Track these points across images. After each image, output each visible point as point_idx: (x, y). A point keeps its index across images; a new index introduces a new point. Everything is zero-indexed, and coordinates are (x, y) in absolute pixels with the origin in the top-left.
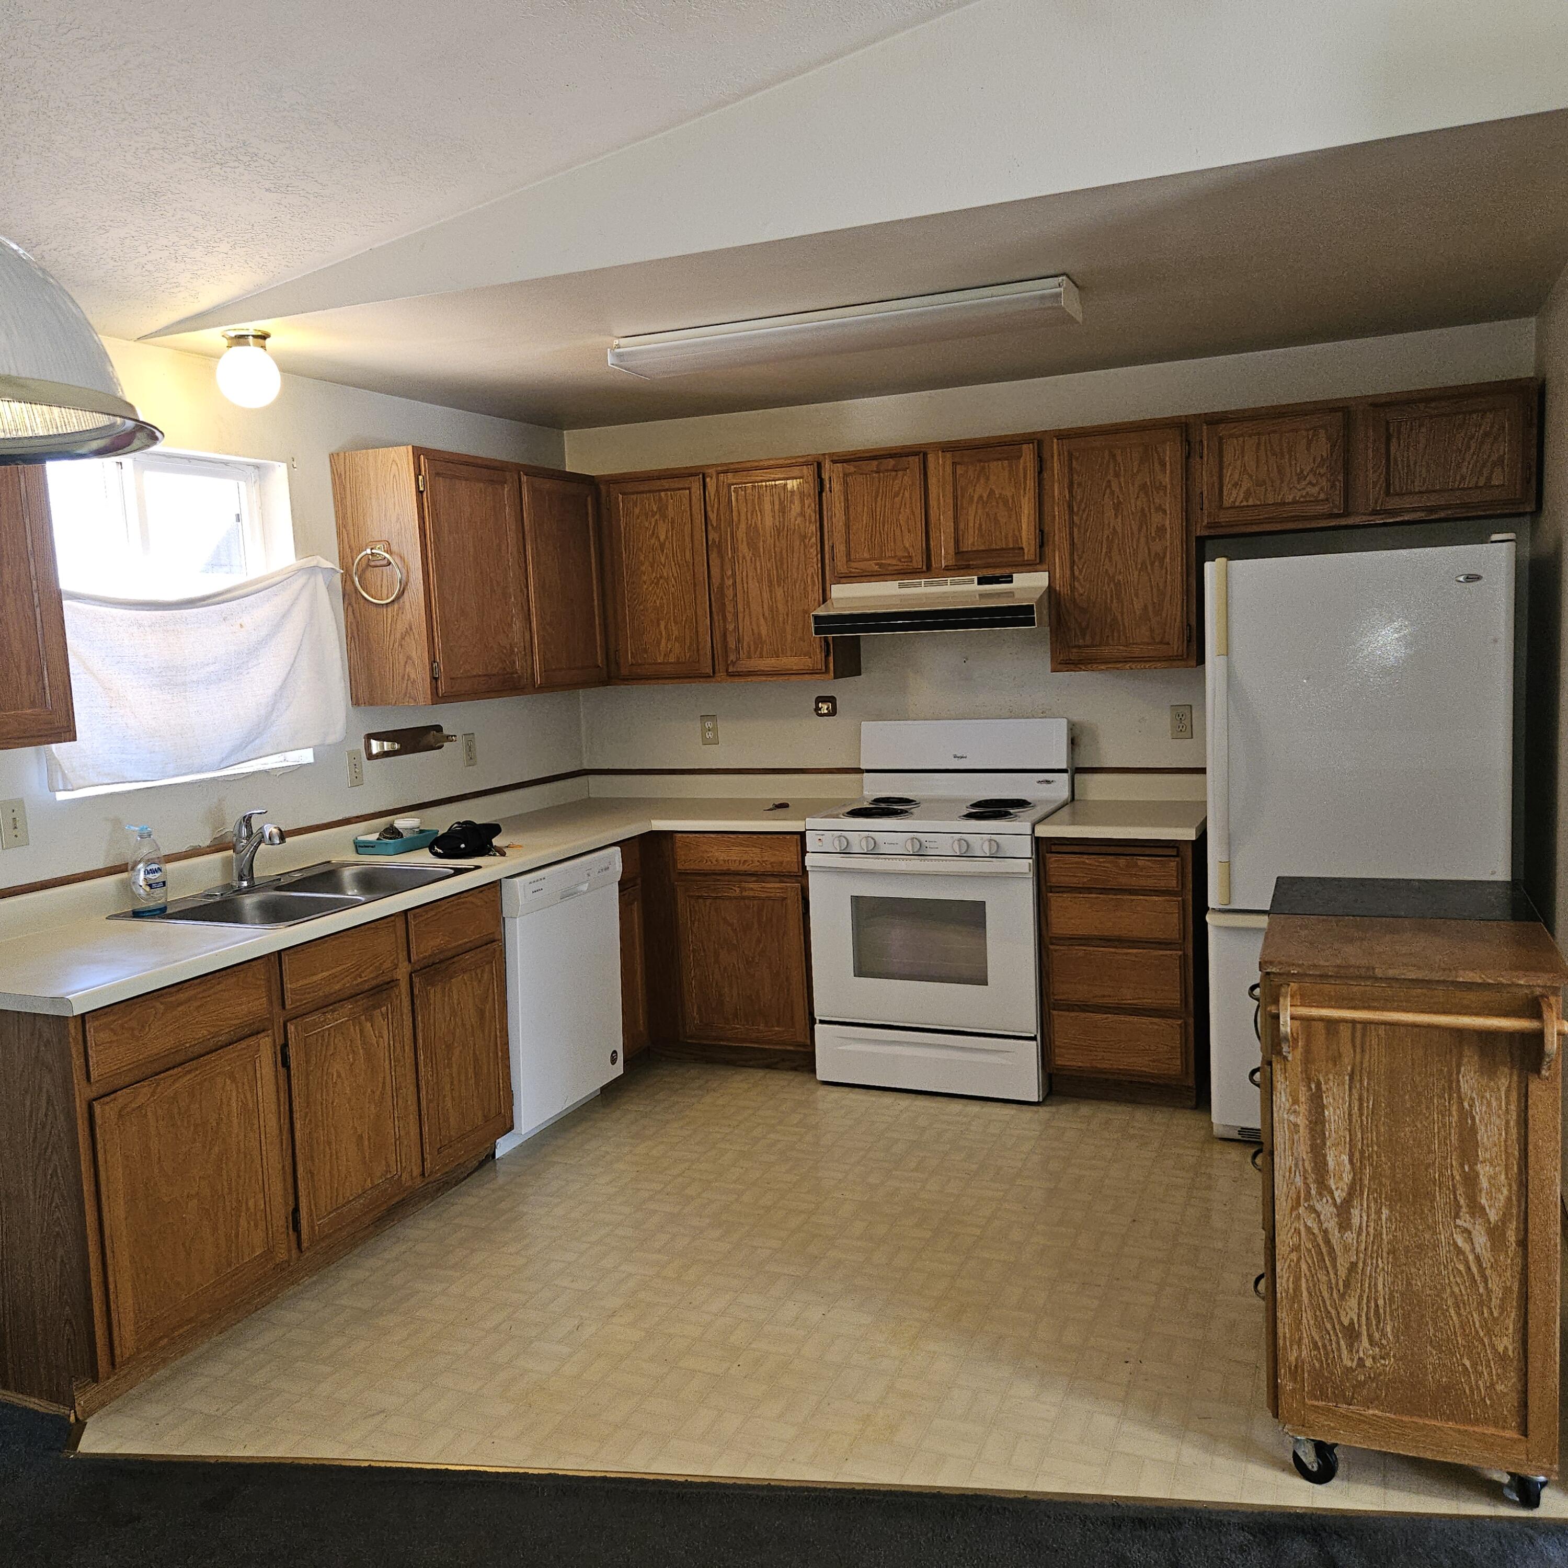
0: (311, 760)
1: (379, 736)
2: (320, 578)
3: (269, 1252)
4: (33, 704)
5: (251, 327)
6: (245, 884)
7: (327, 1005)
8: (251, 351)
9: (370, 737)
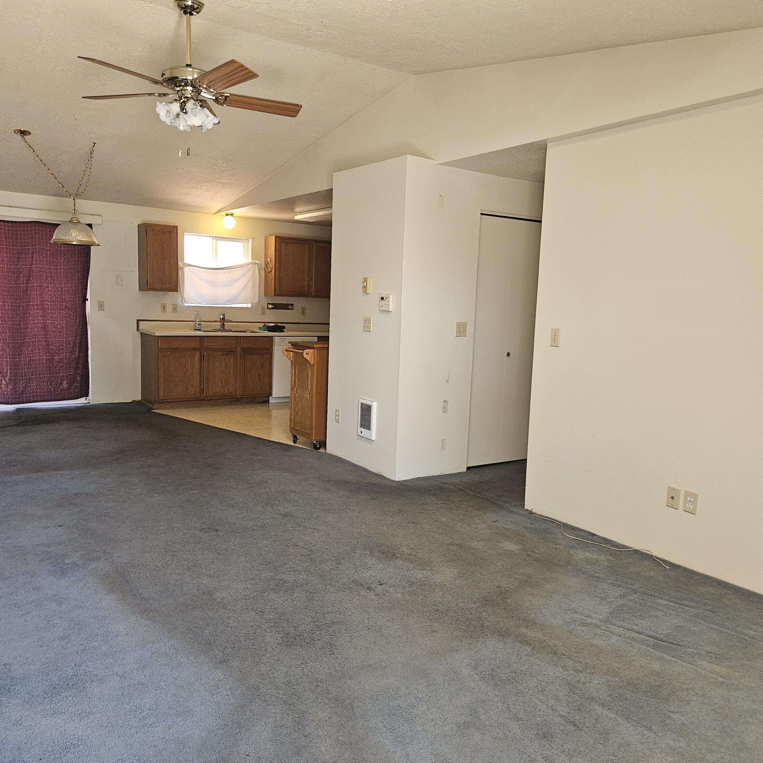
0: (250, 307)
1: (270, 304)
2: (257, 265)
3: (195, 394)
4: (169, 284)
5: (229, 212)
6: (222, 329)
7: (215, 350)
8: (229, 217)
9: (268, 304)
